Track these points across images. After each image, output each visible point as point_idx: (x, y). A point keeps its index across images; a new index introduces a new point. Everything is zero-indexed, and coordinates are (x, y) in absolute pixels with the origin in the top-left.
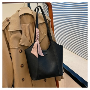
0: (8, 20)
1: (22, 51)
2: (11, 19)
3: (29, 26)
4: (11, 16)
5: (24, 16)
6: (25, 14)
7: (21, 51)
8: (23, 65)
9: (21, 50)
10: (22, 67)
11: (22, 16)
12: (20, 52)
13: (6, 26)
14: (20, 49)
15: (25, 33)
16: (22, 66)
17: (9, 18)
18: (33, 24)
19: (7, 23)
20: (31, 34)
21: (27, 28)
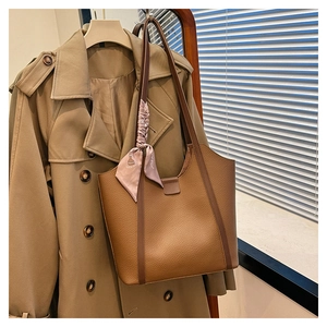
0: (48, 59)
1: (89, 177)
2: (59, 58)
3: (115, 88)
4: (59, 50)
5: (100, 53)
6: (102, 45)
7: (85, 176)
8: (92, 229)
9: (87, 172)
10: (89, 235)
11: (92, 51)
12: (84, 181)
13: (41, 81)
14: (84, 168)
15: (102, 111)
16: (89, 231)
17: (53, 54)
18: (131, 79)
19: (46, 71)
20: (122, 115)
21: (108, 92)
